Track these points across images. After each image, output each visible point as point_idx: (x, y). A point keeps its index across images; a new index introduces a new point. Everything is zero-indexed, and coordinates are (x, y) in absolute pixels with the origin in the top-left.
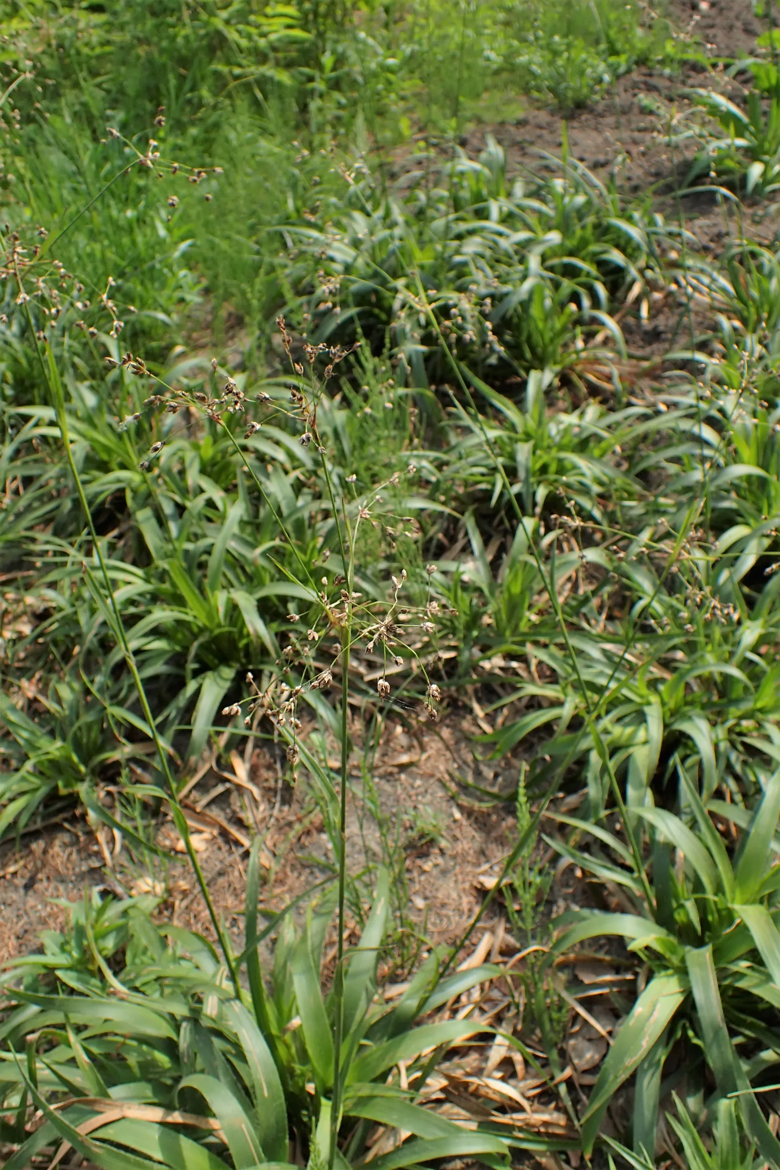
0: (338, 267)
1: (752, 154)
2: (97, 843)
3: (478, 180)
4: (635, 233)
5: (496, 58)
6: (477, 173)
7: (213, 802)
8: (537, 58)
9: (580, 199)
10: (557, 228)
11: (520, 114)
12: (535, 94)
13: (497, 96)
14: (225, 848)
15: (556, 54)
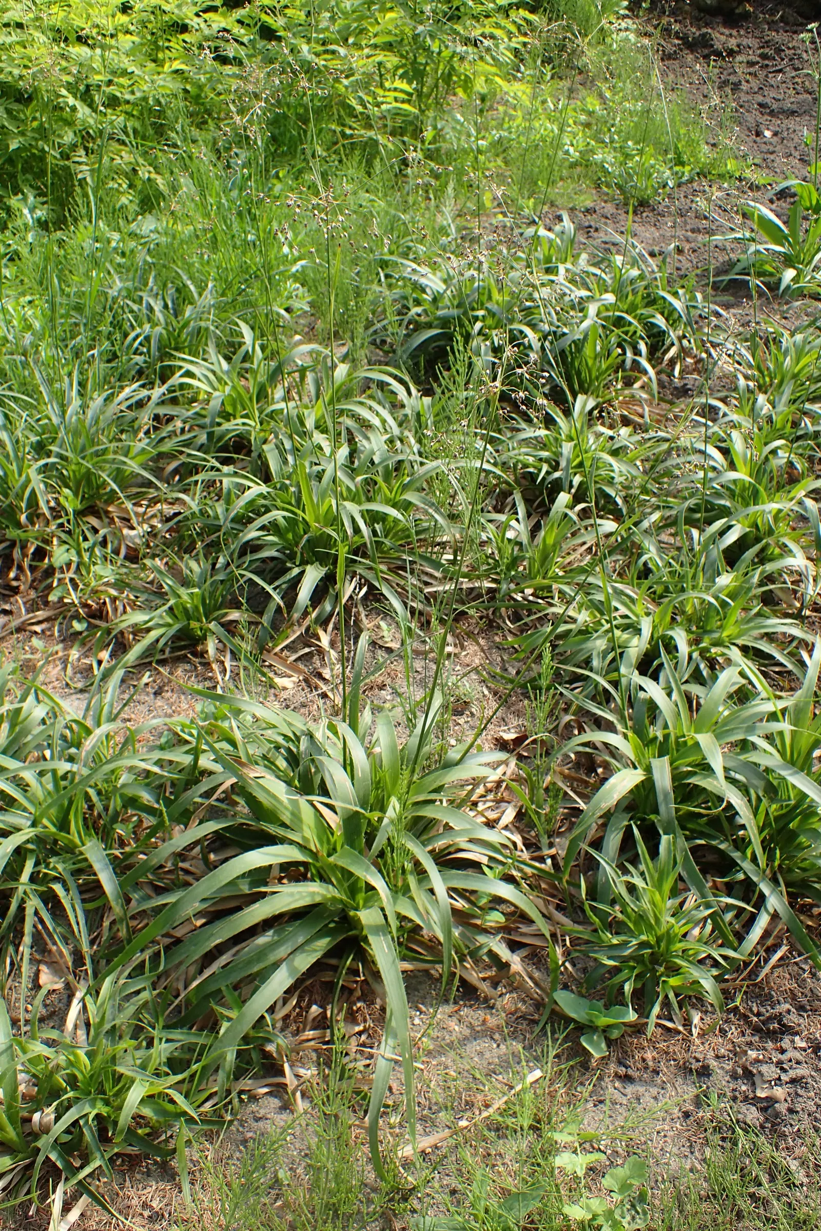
0: (428, 298)
1: (788, 261)
2: (212, 670)
3: (551, 246)
4: (678, 304)
5: (575, 154)
6: (550, 241)
7: (299, 659)
8: (610, 158)
9: (635, 273)
10: (613, 292)
11: (589, 204)
12: (605, 189)
13: (571, 186)
14: (307, 690)
15: (628, 156)
